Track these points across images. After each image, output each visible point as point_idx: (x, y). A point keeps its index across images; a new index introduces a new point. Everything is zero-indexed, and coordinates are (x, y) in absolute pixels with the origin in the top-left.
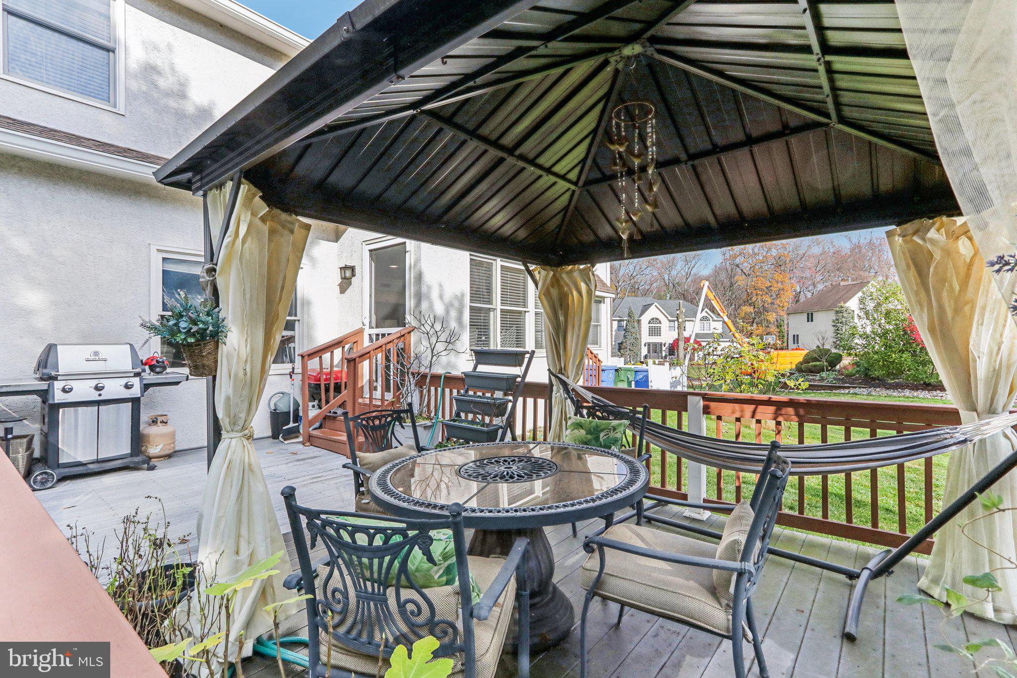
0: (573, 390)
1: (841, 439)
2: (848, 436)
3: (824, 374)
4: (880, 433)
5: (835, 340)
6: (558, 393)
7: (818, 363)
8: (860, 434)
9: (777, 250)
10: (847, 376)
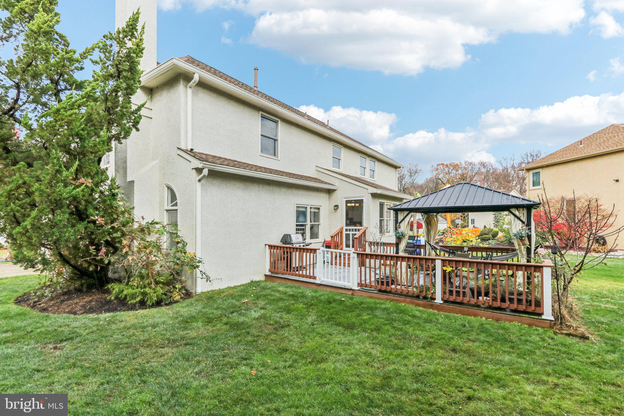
0: (433, 246)
1: (496, 256)
2: (497, 255)
3: (490, 241)
4: (503, 254)
5: (494, 222)
6: (428, 247)
7: (487, 236)
8: (499, 254)
9: (462, 170)
10: (501, 242)
